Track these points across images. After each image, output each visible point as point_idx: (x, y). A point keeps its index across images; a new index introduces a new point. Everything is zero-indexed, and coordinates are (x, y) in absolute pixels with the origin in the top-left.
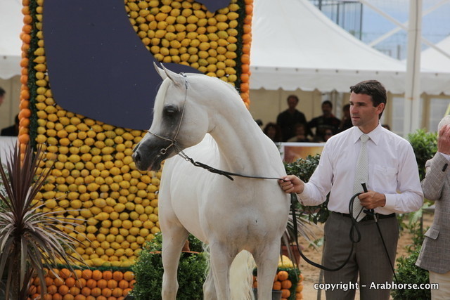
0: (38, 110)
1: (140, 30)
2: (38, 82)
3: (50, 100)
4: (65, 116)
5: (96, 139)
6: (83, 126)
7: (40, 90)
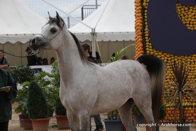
0: (147, 51)
1: (182, 19)
2: (147, 41)
3: (151, 47)
4: (156, 52)
5: (168, 60)
6: (163, 56)
7: (147, 43)
